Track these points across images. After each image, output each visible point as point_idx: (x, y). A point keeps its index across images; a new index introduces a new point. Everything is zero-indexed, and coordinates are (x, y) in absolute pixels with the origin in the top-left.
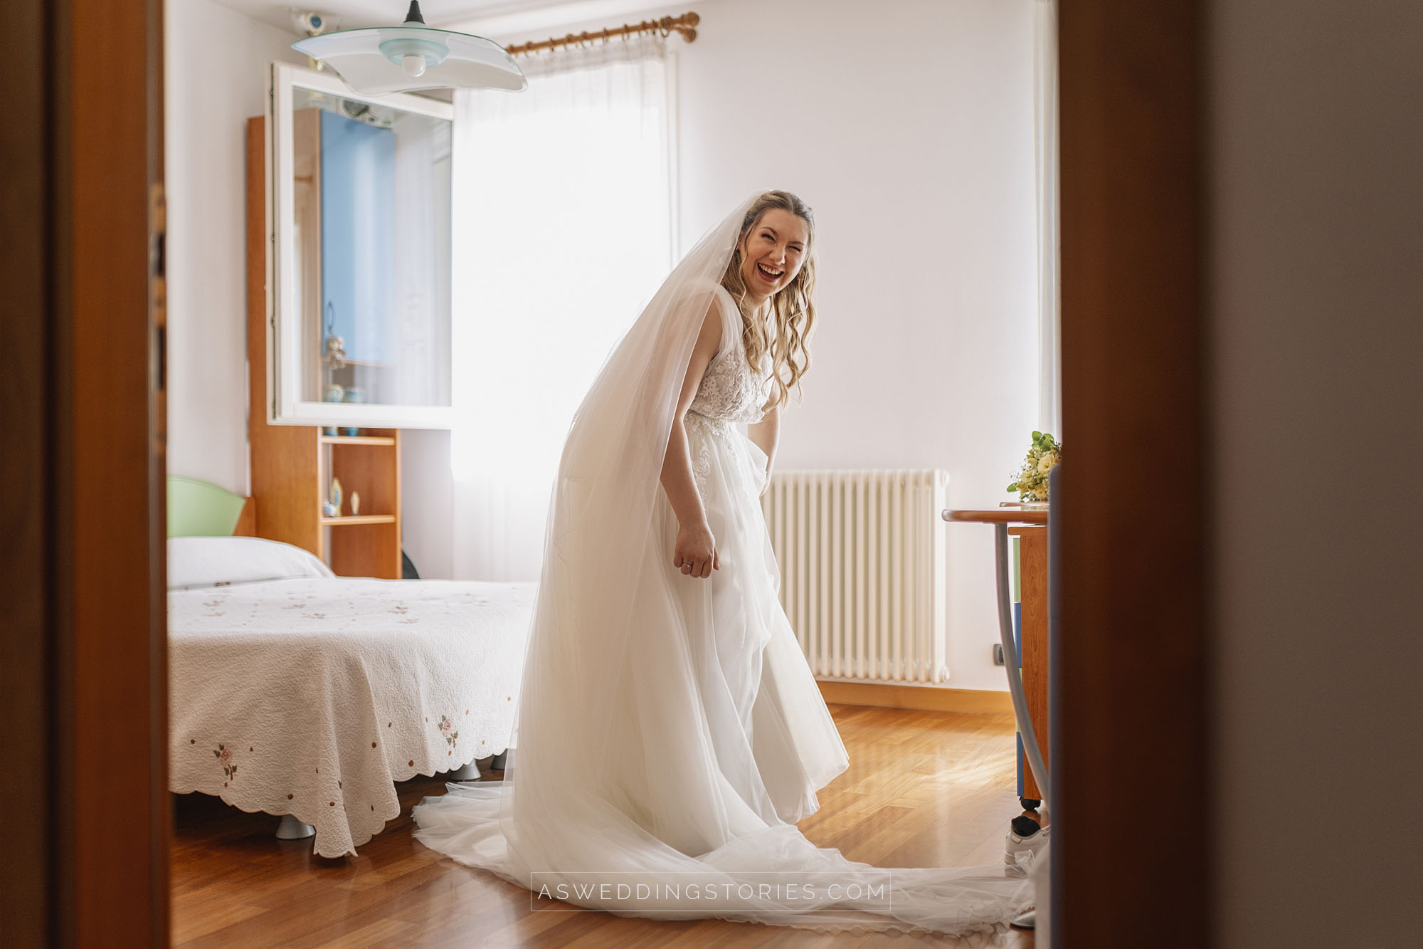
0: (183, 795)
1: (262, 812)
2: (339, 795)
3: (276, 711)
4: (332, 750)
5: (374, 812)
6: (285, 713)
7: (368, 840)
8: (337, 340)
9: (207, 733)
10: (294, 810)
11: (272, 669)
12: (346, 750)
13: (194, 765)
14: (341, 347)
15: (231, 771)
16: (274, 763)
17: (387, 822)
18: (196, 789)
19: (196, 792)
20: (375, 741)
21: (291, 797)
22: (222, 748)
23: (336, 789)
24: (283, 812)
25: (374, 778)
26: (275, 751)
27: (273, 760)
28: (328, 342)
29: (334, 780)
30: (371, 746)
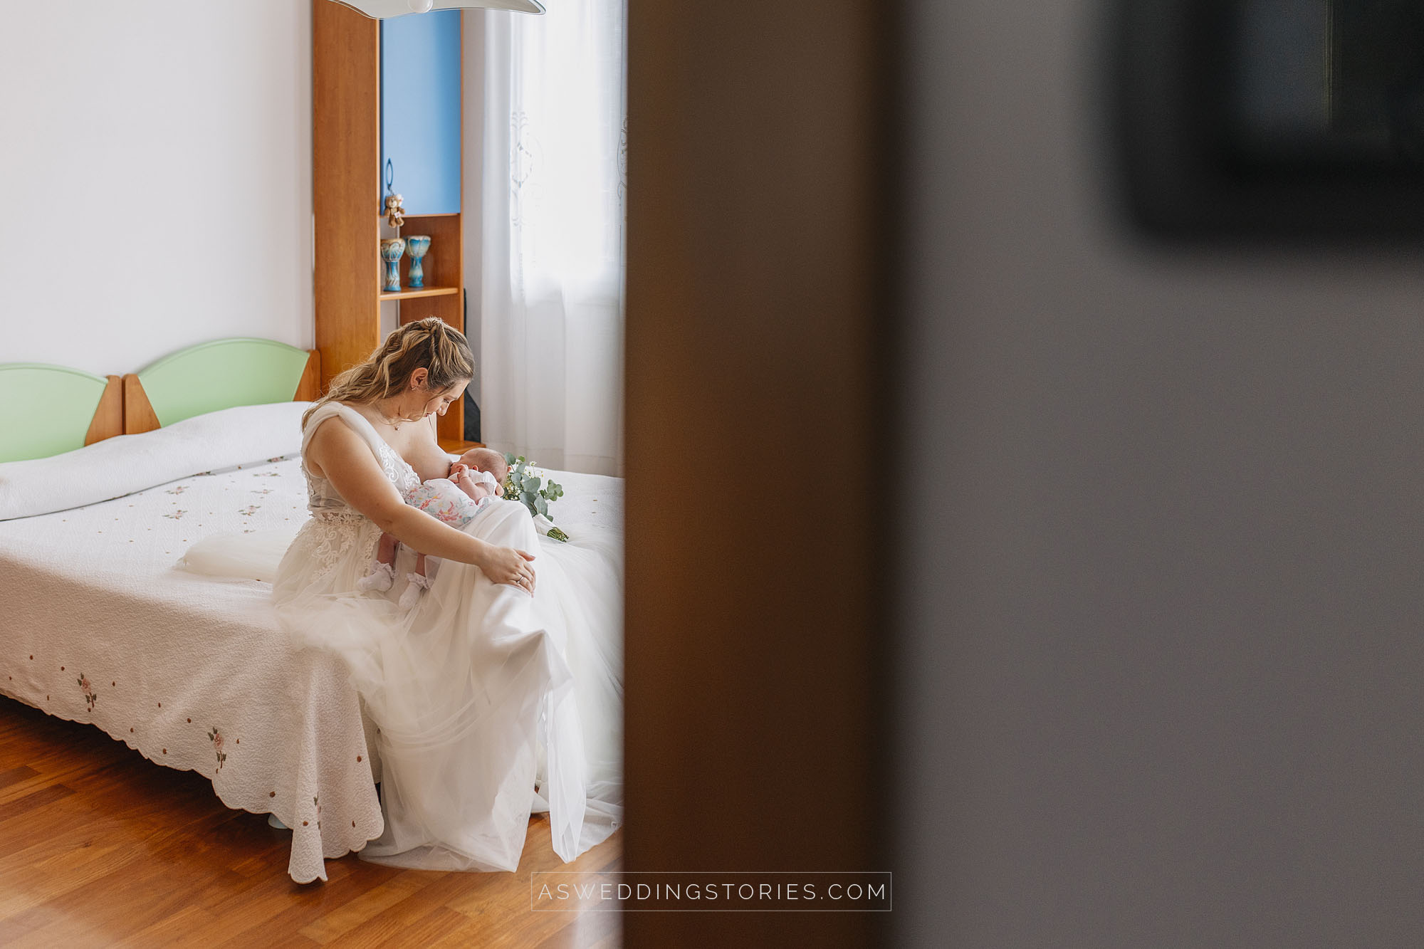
0: (181, 771)
1: (243, 810)
2: (313, 814)
3: (264, 704)
5: (355, 829)
6: (272, 707)
7: (345, 854)
8: (396, 198)
9: (202, 714)
10: (274, 808)
11: (265, 658)
12: (328, 758)
13: (191, 744)
14: (401, 204)
15: (222, 758)
16: (258, 759)
18: (193, 768)
19: (193, 770)
20: (361, 755)
21: (273, 795)
22: (215, 732)
23: (311, 806)
24: (263, 810)
25: (357, 793)
26: (260, 746)
27: (257, 756)
28: (387, 200)
29: (311, 792)
30: (356, 759)
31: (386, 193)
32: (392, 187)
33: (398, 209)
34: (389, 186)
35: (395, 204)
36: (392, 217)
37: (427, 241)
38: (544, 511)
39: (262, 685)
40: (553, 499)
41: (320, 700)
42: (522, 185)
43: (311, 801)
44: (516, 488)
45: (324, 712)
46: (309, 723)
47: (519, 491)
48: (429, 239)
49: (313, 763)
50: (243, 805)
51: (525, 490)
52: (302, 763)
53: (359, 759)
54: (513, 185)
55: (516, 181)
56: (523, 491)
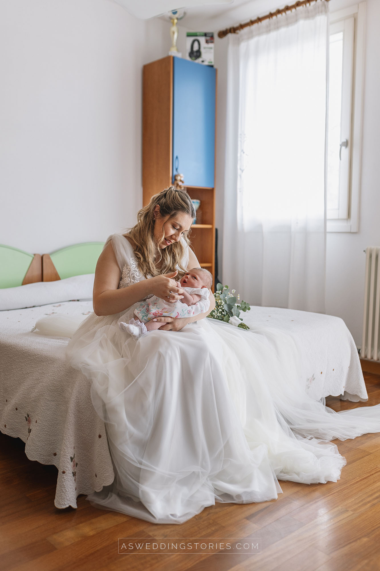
0: (13, 438)
1: (36, 462)
2: (69, 467)
3: (51, 401)
4: (69, 436)
5: (97, 478)
6: (56, 403)
8: (180, 176)
9: (22, 406)
13: (17, 423)
14: (182, 179)
15: (30, 431)
16: (47, 432)
17: (104, 487)
18: (19, 436)
20: (101, 434)
22: (28, 416)
23: (68, 462)
24: (49, 463)
25: (98, 457)
26: (48, 425)
27: (46, 431)
28: (176, 176)
29: (69, 453)
30: (98, 436)
31: (175, 173)
32: (179, 170)
33: (181, 181)
34: (177, 169)
35: (179, 178)
36: (178, 185)
37: (198, 202)
38: (237, 315)
39: (51, 389)
40: (244, 310)
41: (79, 399)
42: (244, 172)
43: (68, 459)
44: (222, 301)
45: (80, 407)
46: (70, 412)
47: (224, 303)
48: (199, 201)
49: (71, 436)
50: (37, 458)
51: (227, 303)
52: (65, 435)
53: (100, 436)
54: (239, 172)
55: (241, 169)
56: (226, 303)
